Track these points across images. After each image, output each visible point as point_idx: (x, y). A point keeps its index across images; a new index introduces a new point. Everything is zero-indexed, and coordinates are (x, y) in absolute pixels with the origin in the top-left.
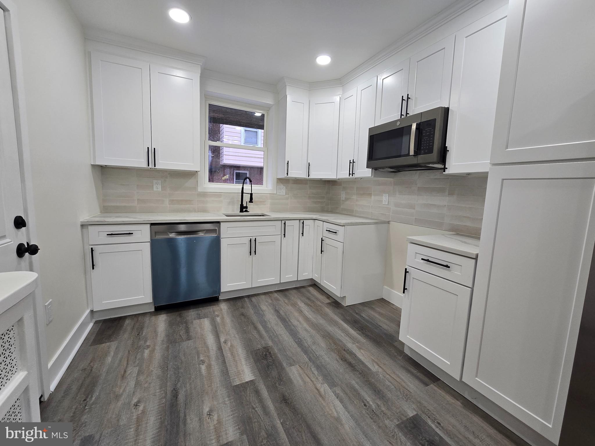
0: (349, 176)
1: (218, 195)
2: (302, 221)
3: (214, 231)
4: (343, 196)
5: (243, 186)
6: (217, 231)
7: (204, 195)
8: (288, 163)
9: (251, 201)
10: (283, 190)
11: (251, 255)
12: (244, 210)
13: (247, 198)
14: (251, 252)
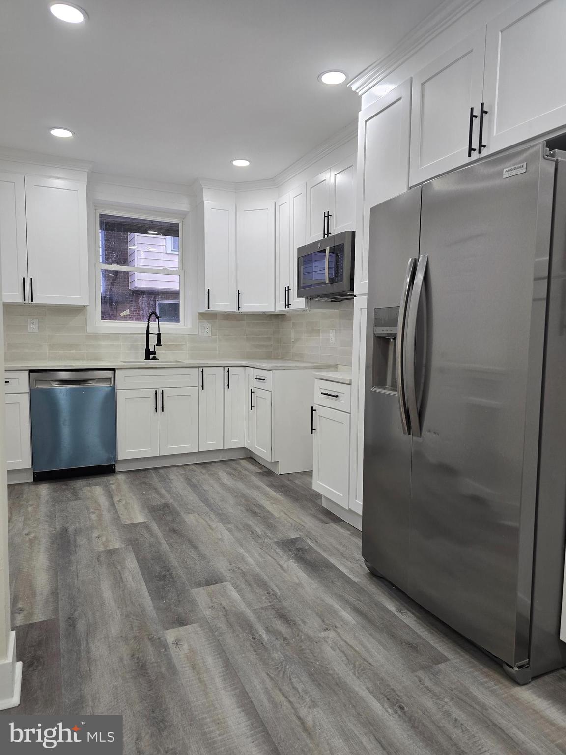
0: (285, 308)
1: (115, 336)
2: (228, 369)
3: (108, 380)
4: (293, 336)
5: (148, 323)
6: (113, 381)
7: (96, 336)
8: (209, 292)
9: (159, 343)
10: (207, 330)
11: (156, 412)
12: (151, 357)
13: (153, 340)
14: (156, 409)
